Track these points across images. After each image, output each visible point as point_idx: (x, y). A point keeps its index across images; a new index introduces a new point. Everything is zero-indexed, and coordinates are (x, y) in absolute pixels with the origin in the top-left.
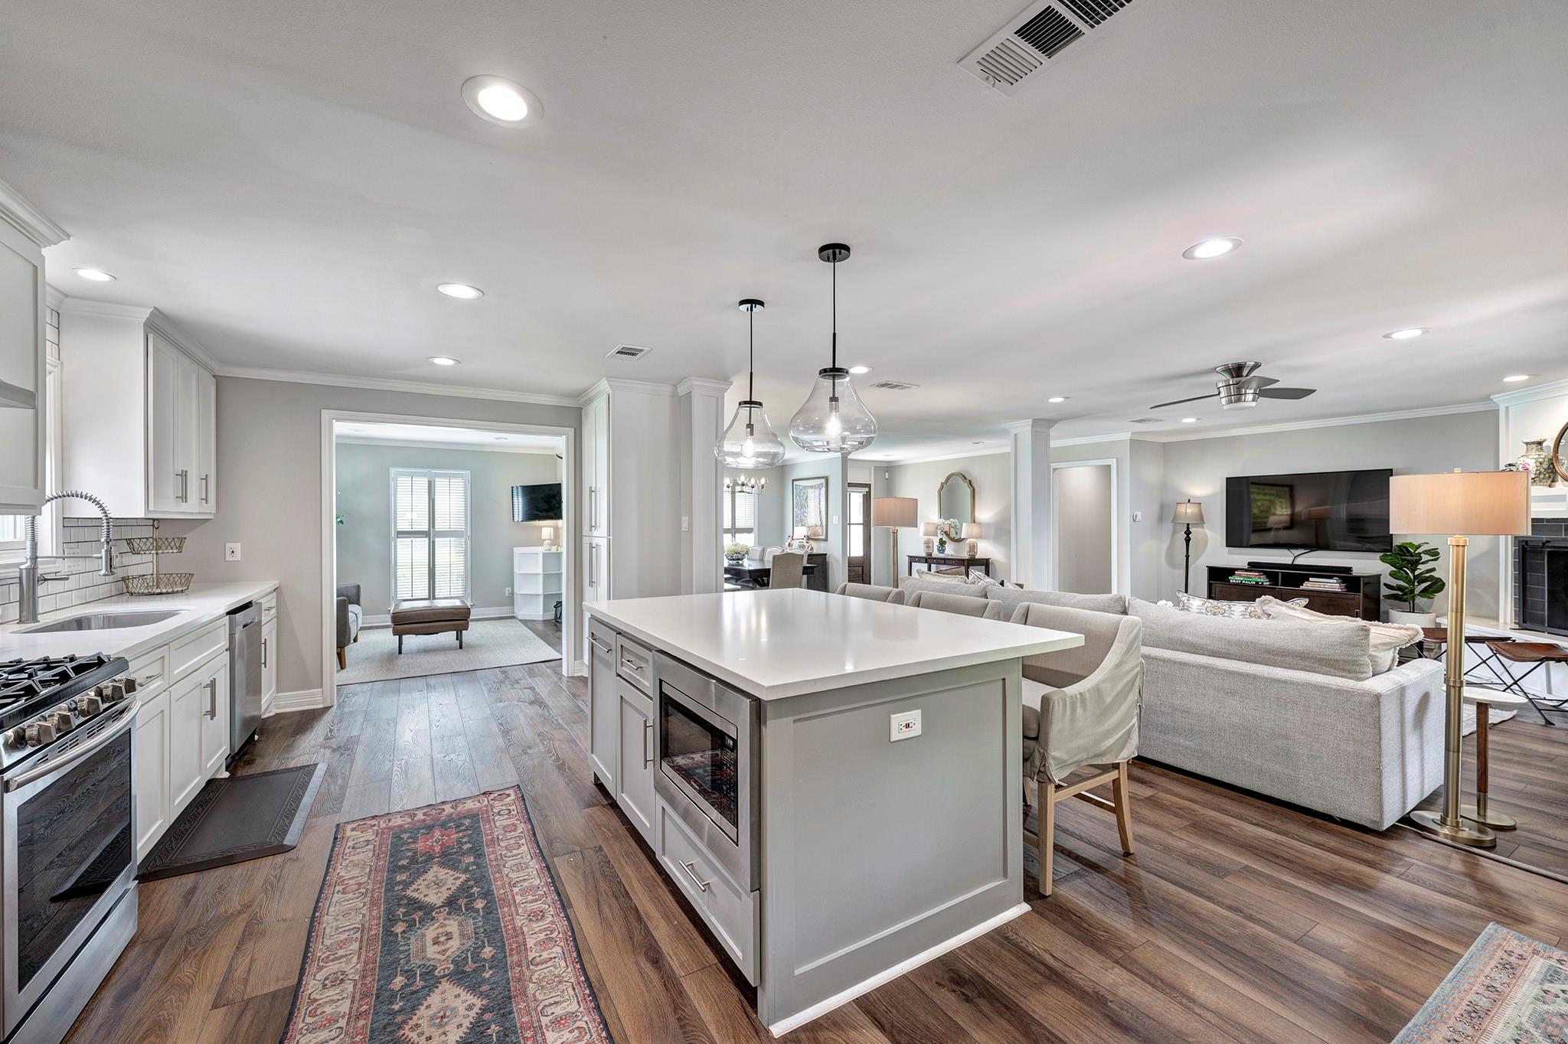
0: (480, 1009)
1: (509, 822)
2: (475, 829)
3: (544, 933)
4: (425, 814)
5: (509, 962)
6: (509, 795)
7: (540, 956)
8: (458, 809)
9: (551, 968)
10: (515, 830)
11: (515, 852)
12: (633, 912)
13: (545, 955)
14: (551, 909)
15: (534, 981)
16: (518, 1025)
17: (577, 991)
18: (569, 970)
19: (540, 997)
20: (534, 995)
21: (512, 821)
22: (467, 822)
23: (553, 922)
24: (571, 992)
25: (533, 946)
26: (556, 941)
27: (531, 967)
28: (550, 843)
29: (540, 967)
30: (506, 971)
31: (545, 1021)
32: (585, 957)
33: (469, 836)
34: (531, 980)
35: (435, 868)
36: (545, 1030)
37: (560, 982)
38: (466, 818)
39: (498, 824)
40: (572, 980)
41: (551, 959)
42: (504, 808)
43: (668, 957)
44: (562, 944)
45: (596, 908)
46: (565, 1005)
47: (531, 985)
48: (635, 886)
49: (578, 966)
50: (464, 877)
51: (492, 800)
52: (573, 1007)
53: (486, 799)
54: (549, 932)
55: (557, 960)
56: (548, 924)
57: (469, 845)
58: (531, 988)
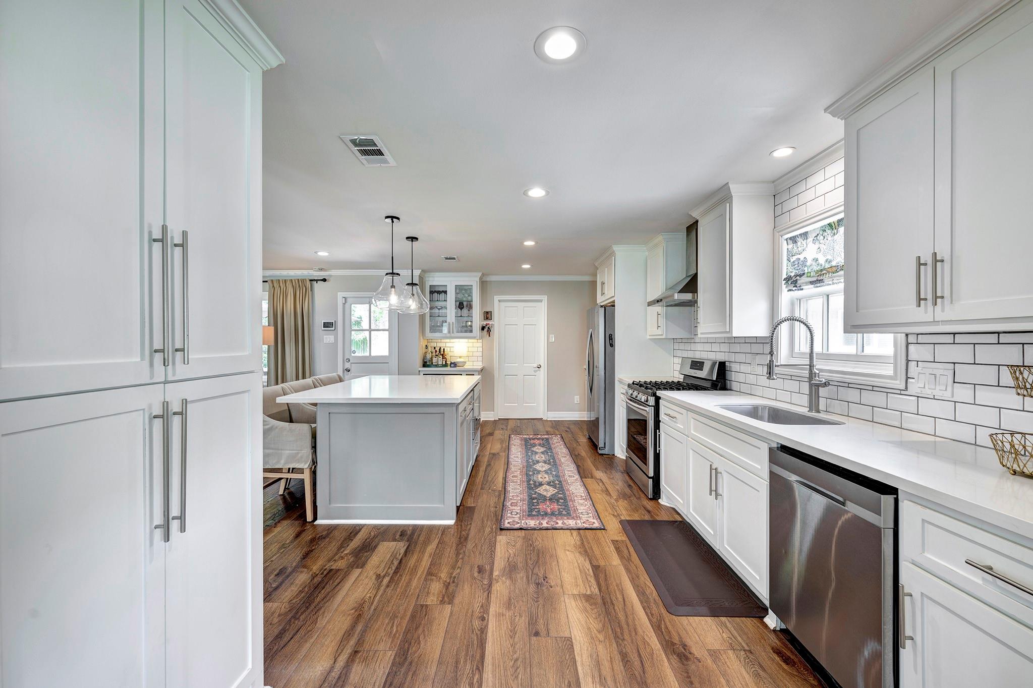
0: (534, 466)
1: (513, 508)
2: (531, 510)
4: (557, 523)
5: (526, 471)
6: (509, 523)
8: (538, 522)
9: (515, 468)
10: (512, 503)
11: (515, 494)
13: (516, 470)
16: (526, 463)
18: (511, 466)
21: (511, 508)
22: (534, 513)
24: (512, 464)
26: (512, 471)
27: (520, 469)
28: (500, 495)
30: (527, 469)
33: (533, 506)
35: (548, 496)
36: (520, 461)
37: (514, 465)
38: (534, 515)
39: (519, 508)
42: (514, 516)
44: (510, 471)
46: (515, 463)
49: (509, 467)
50: (537, 490)
51: (519, 523)
52: (513, 462)
53: (522, 524)
55: (513, 469)
57: (534, 501)
58: (521, 466)
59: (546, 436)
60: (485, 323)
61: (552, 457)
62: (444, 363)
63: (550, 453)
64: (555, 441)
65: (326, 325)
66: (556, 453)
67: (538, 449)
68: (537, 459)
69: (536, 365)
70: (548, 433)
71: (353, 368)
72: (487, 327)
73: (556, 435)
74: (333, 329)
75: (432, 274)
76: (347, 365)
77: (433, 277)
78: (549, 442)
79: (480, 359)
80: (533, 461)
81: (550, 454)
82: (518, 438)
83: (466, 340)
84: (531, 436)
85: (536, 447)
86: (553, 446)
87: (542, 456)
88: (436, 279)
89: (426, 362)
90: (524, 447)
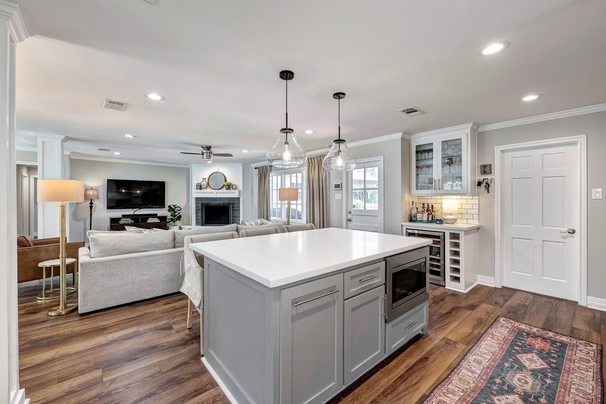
0: (496, 396)
3: (448, 395)
5: (472, 400)
7: (458, 391)
9: (459, 384)
12: (409, 372)
13: (456, 389)
14: (433, 400)
15: (469, 387)
16: (486, 382)
17: (458, 373)
18: (454, 378)
19: (472, 382)
20: (473, 383)
23: (440, 396)
24: (460, 374)
25: (457, 396)
26: (447, 389)
27: (465, 391)
29: (463, 388)
30: (476, 398)
31: (477, 376)
32: (443, 377)
34: (470, 388)
36: (479, 374)
37: (461, 379)
40: (456, 376)
41: (456, 386)
43: (421, 356)
44: (446, 386)
45: (417, 385)
46: (466, 373)
47: (471, 386)
48: (392, 376)
49: (450, 377)
52: (464, 371)
54: (446, 394)
55: (454, 384)
56: (442, 397)
58: (472, 386)
59: (564, 339)
60: (482, 178)
61: (549, 392)
62: (430, 219)
63: (551, 379)
64: (579, 355)
65: (337, 186)
66: (565, 387)
67: (531, 360)
68: (515, 382)
69: (565, 229)
70: (573, 333)
71: (354, 219)
72: (485, 182)
73: (589, 341)
74: (340, 189)
75: (418, 135)
76: (350, 216)
77: (419, 137)
78: (564, 352)
79: (476, 217)
80: (504, 383)
81: (549, 381)
82: (509, 325)
83: (459, 197)
84: (535, 330)
85: (529, 356)
86: (567, 365)
87: (530, 380)
88: (422, 139)
89: (412, 217)
90: (506, 347)
